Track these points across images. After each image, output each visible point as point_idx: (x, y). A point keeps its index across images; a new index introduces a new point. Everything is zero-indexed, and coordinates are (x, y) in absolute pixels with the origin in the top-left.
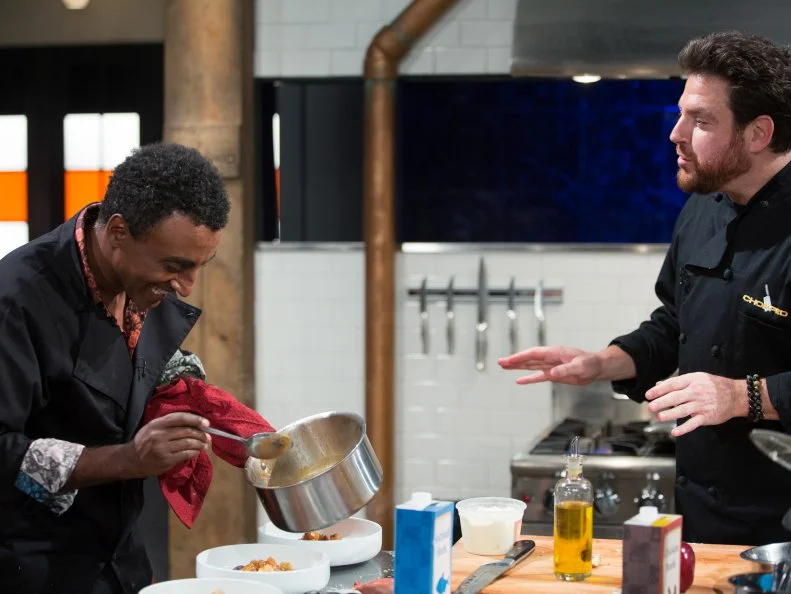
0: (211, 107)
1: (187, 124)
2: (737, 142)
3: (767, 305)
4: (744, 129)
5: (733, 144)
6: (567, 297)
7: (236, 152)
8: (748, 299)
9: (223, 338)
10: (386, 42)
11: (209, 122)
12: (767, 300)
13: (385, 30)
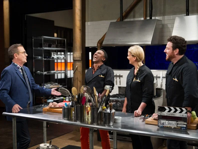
0: (78, 51)
1: (75, 53)
2: (173, 52)
3: (176, 80)
4: (174, 50)
5: (172, 52)
6: (123, 76)
7: (81, 57)
8: (174, 79)
9: (80, 81)
10: (100, 42)
11: (78, 53)
12: (176, 79)
13: (100, 40)
